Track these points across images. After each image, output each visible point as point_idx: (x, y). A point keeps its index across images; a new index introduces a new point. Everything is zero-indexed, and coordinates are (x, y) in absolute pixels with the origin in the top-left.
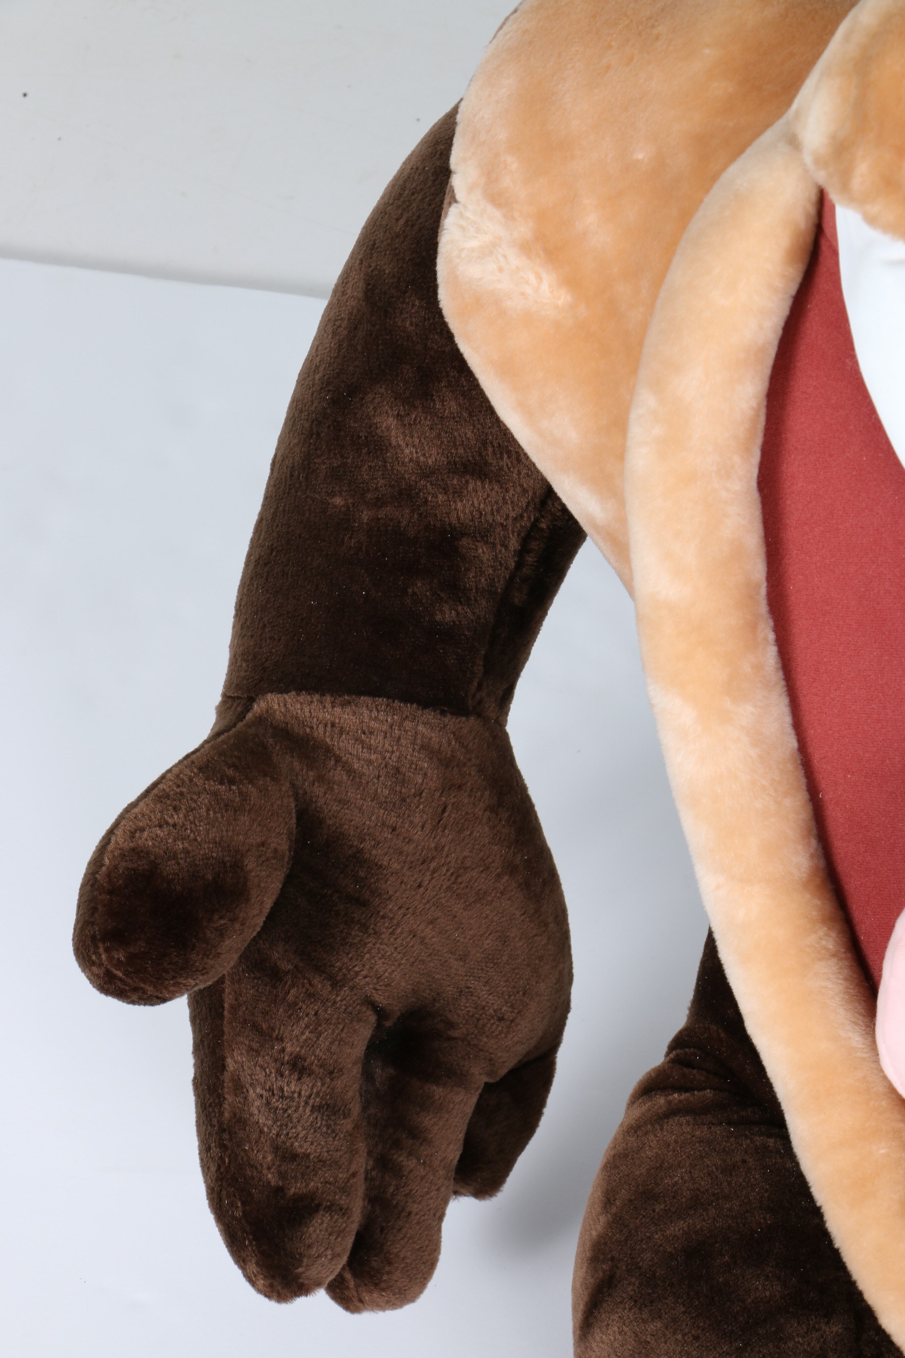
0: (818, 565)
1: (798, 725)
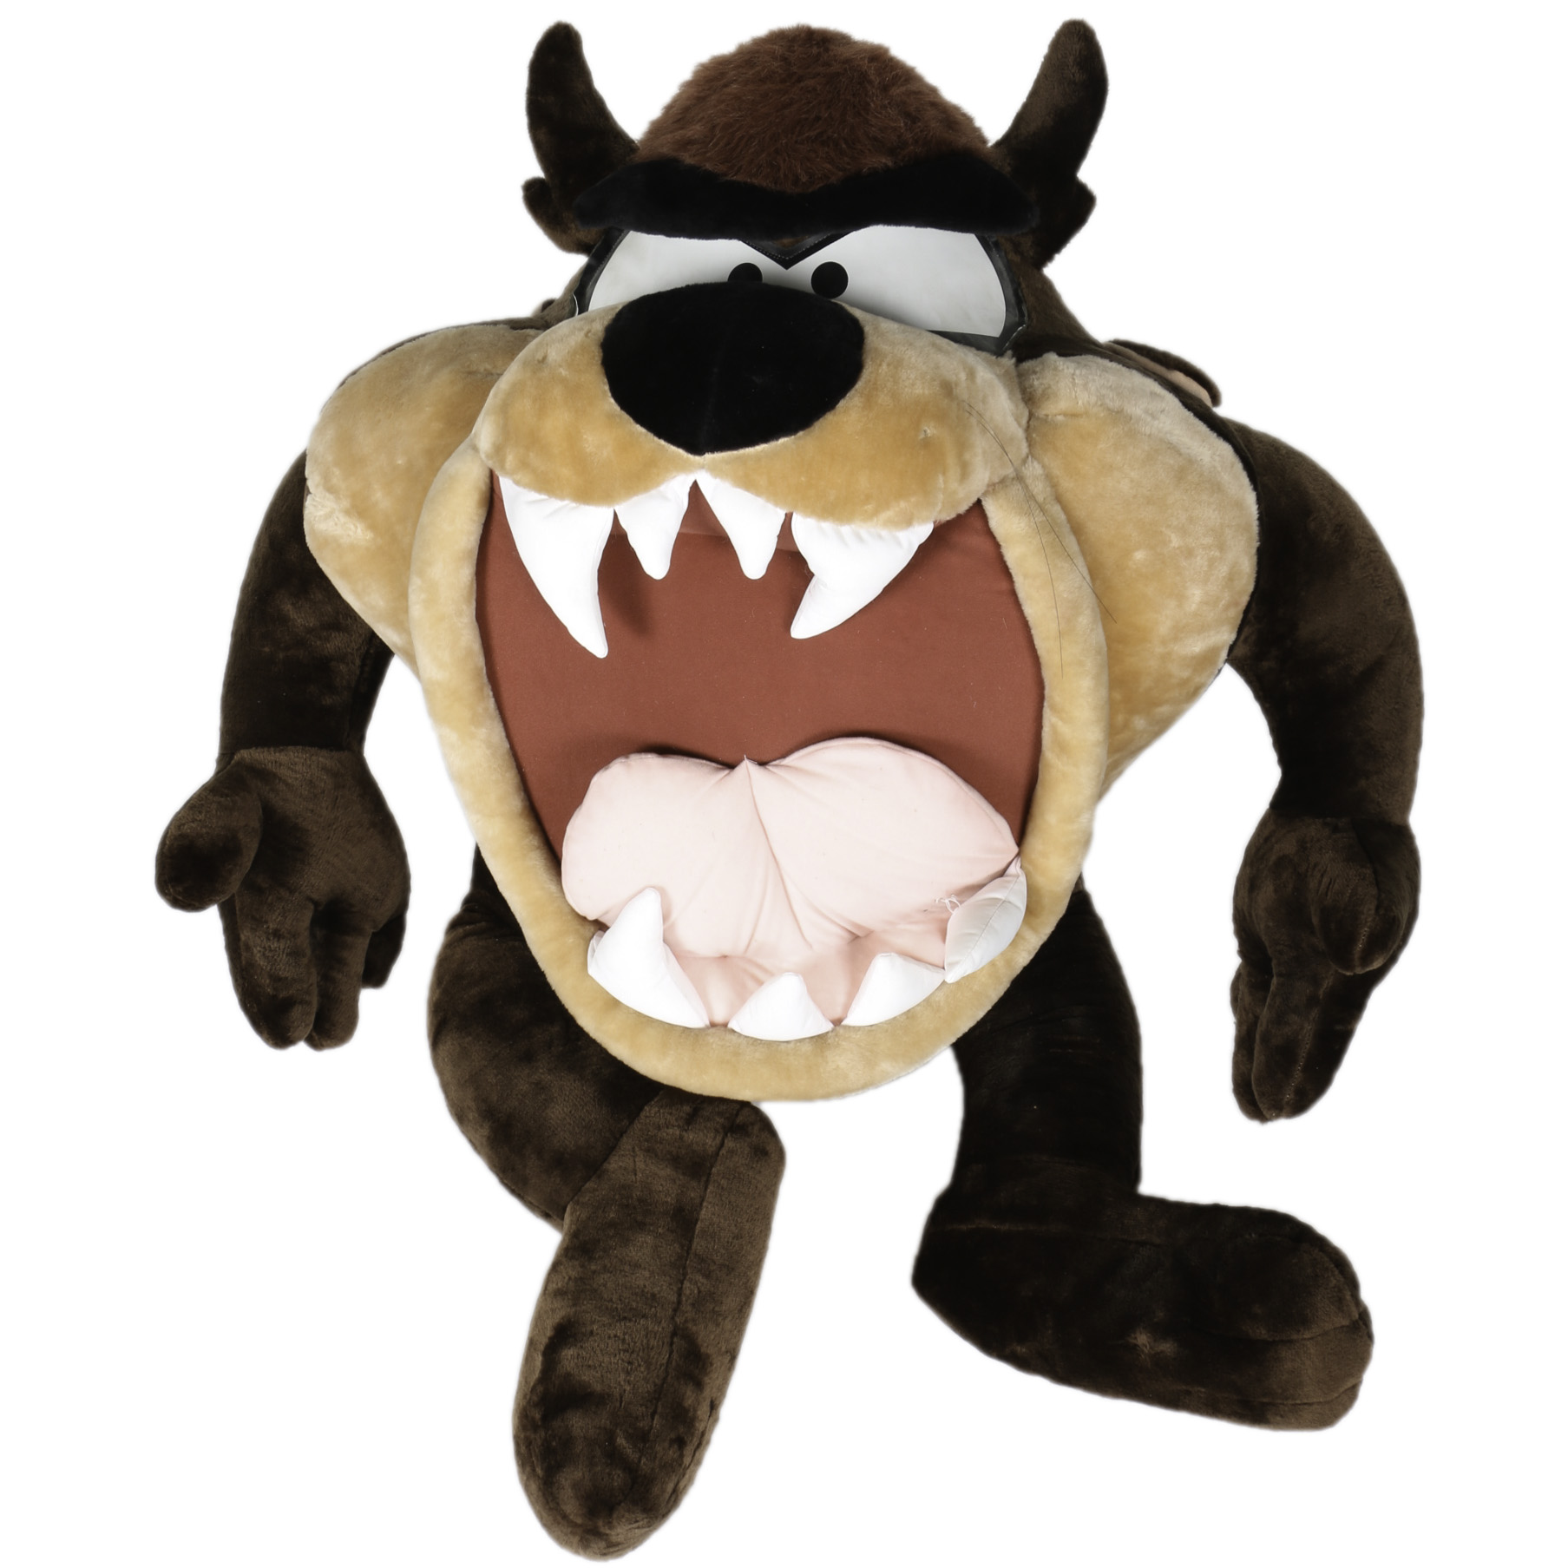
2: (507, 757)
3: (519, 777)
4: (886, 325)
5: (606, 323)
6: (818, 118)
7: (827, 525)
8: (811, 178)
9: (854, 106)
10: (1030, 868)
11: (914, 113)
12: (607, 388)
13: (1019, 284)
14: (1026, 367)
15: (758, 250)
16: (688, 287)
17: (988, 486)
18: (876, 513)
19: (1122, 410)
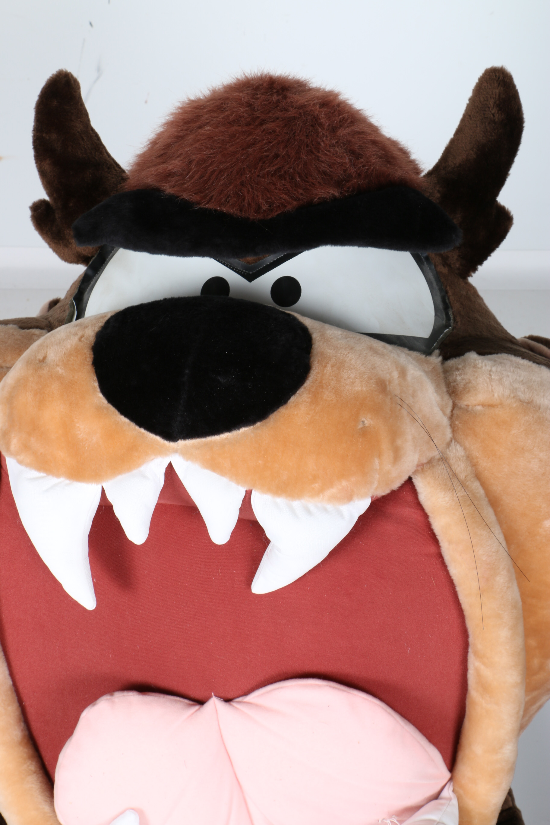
0: (14, 605)
1: (12, 674)
2: (9, 693)
3: (19, 709)
4: (332, 332)
5: (97, 329)
6: (277, 156)
7: (281, 501)
8: (270, 206)
9: (307, 146)
10: (461, 792)
11: (357, 151)
12: (96, 384)
13: (447, 292)
14: (451, 365)
15: (227, 266)
16: (165, 300)
17: (418, 466)
18: (321, 491)
19: (532, 401)
